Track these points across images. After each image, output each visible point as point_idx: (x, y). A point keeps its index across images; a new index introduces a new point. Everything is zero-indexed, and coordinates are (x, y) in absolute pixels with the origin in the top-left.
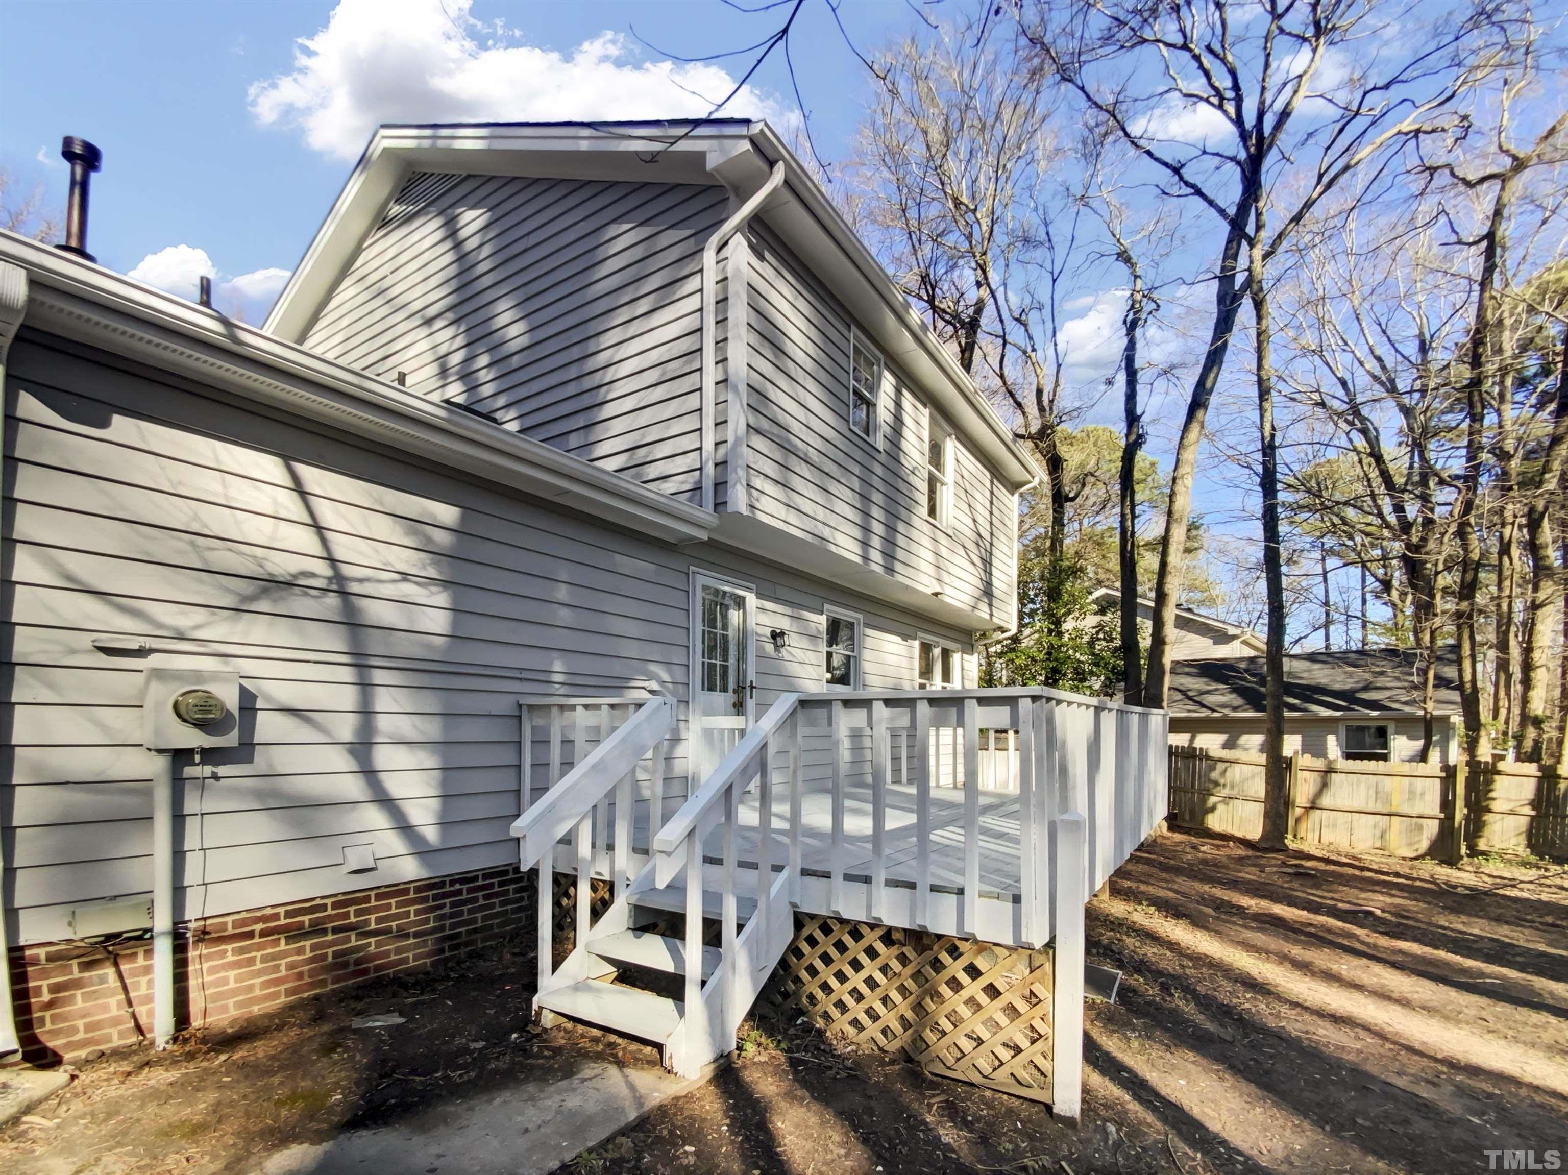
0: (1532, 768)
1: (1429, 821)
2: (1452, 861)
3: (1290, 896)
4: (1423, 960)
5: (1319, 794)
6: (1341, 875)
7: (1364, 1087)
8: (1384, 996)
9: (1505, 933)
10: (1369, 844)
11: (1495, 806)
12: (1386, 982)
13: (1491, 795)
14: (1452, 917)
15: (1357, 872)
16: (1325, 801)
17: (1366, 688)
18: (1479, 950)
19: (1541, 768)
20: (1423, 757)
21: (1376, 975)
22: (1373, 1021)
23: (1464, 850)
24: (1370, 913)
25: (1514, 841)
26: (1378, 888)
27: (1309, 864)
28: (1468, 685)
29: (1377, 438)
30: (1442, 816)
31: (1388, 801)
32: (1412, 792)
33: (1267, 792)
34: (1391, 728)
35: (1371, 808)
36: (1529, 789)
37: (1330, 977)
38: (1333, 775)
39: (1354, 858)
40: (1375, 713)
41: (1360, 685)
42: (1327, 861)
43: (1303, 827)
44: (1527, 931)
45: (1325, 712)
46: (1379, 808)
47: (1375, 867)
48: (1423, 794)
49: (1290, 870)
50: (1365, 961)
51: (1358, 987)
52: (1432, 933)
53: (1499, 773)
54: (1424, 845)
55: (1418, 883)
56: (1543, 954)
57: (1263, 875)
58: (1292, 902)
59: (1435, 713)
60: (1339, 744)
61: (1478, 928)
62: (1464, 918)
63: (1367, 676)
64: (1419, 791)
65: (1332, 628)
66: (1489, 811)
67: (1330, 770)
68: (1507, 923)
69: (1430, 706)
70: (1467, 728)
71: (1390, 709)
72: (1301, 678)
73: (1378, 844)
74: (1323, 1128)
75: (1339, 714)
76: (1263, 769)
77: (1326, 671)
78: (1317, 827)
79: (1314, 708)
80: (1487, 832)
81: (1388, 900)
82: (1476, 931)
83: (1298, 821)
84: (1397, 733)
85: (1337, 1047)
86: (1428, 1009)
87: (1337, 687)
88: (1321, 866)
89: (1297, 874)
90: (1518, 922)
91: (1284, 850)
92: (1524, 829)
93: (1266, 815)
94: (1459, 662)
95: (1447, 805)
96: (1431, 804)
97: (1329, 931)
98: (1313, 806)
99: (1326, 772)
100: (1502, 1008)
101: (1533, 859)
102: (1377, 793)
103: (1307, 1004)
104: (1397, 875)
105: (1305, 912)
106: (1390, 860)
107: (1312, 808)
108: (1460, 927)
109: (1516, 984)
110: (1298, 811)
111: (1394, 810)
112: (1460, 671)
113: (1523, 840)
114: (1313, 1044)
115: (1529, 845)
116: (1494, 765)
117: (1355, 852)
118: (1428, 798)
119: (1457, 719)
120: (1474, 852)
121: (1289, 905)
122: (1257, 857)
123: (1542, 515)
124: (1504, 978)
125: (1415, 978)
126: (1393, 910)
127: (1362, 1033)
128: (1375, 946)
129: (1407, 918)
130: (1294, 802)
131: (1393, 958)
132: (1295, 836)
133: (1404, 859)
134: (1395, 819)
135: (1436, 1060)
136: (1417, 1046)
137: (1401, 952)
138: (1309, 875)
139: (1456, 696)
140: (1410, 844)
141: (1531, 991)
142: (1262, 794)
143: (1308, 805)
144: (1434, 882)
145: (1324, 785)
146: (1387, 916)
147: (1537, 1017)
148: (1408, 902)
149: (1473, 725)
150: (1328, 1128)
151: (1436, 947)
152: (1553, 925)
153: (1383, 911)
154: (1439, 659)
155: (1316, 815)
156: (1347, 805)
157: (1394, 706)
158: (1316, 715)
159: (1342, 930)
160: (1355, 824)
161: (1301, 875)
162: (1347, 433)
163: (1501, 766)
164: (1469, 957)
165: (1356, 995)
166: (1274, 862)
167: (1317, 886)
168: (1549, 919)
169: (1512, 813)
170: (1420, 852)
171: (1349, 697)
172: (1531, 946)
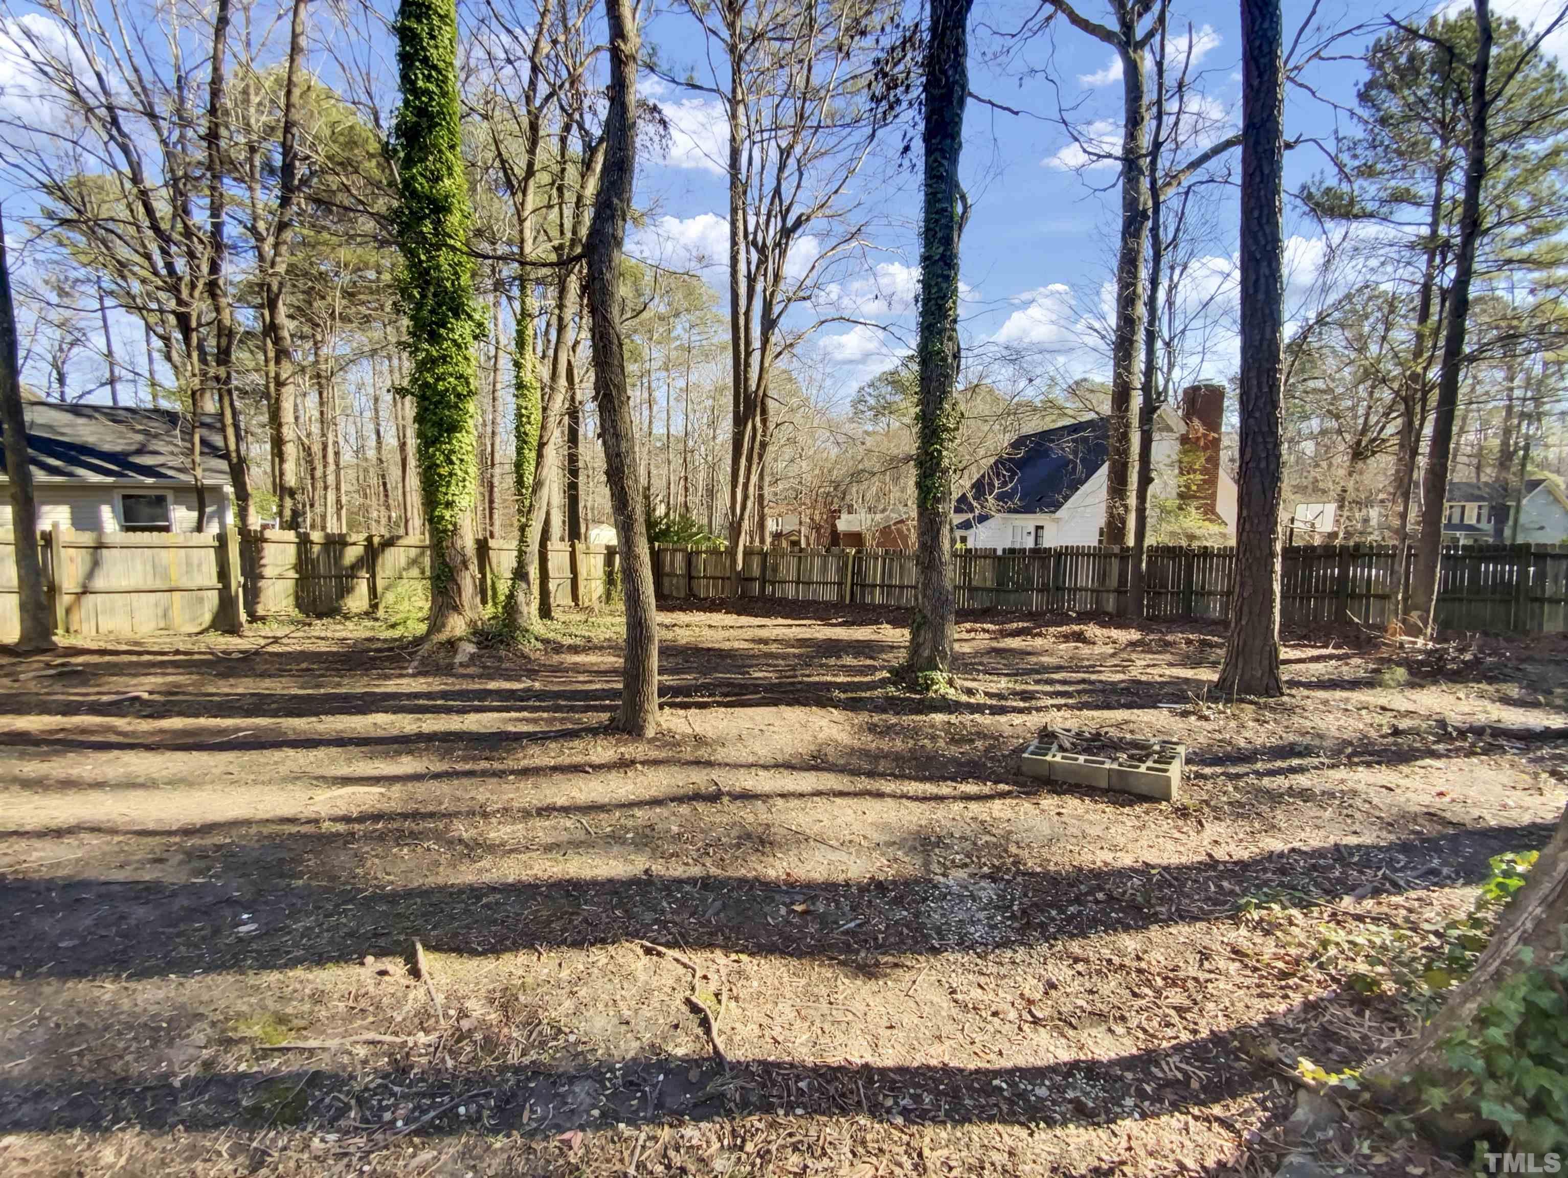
0: (291, 535)
1: (209, 593)
2: (233, 629)
3: (45, 702)
4: (185, 733)
5: (90, 575)
6: (115, 665)
7: (77, 900)
8: (130, 784)
9: (266, 686)
10: (153, 625)
11: (268, 572)
12: (133, 768)
13: (263, 562)
14: (221, 682)
15: (134, 658)
16: (99, 583)
17: (140, 452)
18: (240, 708)
19: (299, 535)
20: (199, 528)
21: (127, 764)
22: (105, 818)
23: (243, 617)
24: (137, 698)
25: (284, 603)
26: (152, 670)
27: (80, 659)
28: (234, 455)
29: (139, 164)
30: (220, 586)
31: (166, 576)
32: (189, 564)
33: (19, 577)
34: (170, 497)
35: (150, 585)
36: (290, 554)
37: (67, 785)
38: (104, 551)
39: (136, 643)
40: (150, 481)
41: (133, 448)
42: (102, 652)
43: (75, 617)
44: (283, 680)
45: (95, 478)
46: (159, 585)
47: (156, 648)
48: (200, 565)
49: (52, 672)
50: (116, 753)
51: (98, 785)
52: (199, 703)
53: (266, 541)
54: (207, 618)
55: (196, 657)
56: (295, 697)
57: (16, 685)
58: (45, 709)
59: (206, 482)
60: (116, 516)
61: (243, 686)
62: (232, 681)
63: (140, 437)
64: (195, 562)
65: (119, 387)
66: (263, 577)
67: (99, 546)
68: (270, 676)
69: (199, 472)
70: (238, 498)
71: (165, 476)
72: (63, 434)
73: (162, 625)
74: (13, 977)
75: (110, 480)
76: (12, 548)
77: (92, 428)
78: (92, 615)
79: (81, 471)
80: (263, 598)
81: (160, 680)
82: (240, 690)
83: (68, 611)
84: (177, 502)
85: (52, 866)
86: (175, 782)
87: (107, 447)
88: (95, 659)
89: (61, 675)
90: (280, 673)
91: (52, 649)
92: (291, 591)
93: (23, 607)
94: (223, 430)
95: (223, 574)
96: (208, 575)
97: (84, 731)
98: (85, 591)
99: (96, 548)
100: (248, 757)
101: (301, 616)
102: (154, 567)
103: (28, 828)
104: (177, 652)
105: (59, 717)
106: (176, 639)
107: (84, 593)
108: (227, 690)
109: (265, 730)
110: (66, 600)
111: (173, 584)
112: (225, 438)
113: (291, 600)
114: (21, 876)
115: (298, 605)
116: (262, 532)
117: (137, 637)
118: (205, 568)
119: (229, 489)
120: (254, 618)
121: (41, 713)
122: (14, 664)
123: (277, 296)
124: (257, 728)
125: (168, 754)
126: (163, 689)
127: (86, 837)
128: (134, 733)
129: (176, 694)
130: (60, 588)
131: (150, 740)
132: (68, 631)
133: (190, 635)
134: (177, 595)
135: (170, 833)
136: (151, 826)
137: (162, 731)
138: (76, 672)
139: (223, 465)
140: (193, 619)
141: (277, 731)
142: (15, 582)
143: (79, 590)
144: (212, 653)
145: (96, 564)
146: (155, 697)
147: (277, 755)
148: (181, 677)
149: (242, 495)
150: (18, 974)
151: (197, 715)
152: (308, 670)
153: (151, 693)
154: (203, 425)
155: (90, 599)
156: (124, 584)
157: (170, 473)
158: (84, 481)
159: (100, 726)
160: (135, 604)
161: (68, 675)
162: (106, 143)
163: (268, 534)
164: (229, 716)
165: (95, 796)
166: (36, 665)
167: (85, 683)
168: (304, 665)
169: (280, 577)
170: (204, 626)
171: (121, 460)
172: (285, 692)
